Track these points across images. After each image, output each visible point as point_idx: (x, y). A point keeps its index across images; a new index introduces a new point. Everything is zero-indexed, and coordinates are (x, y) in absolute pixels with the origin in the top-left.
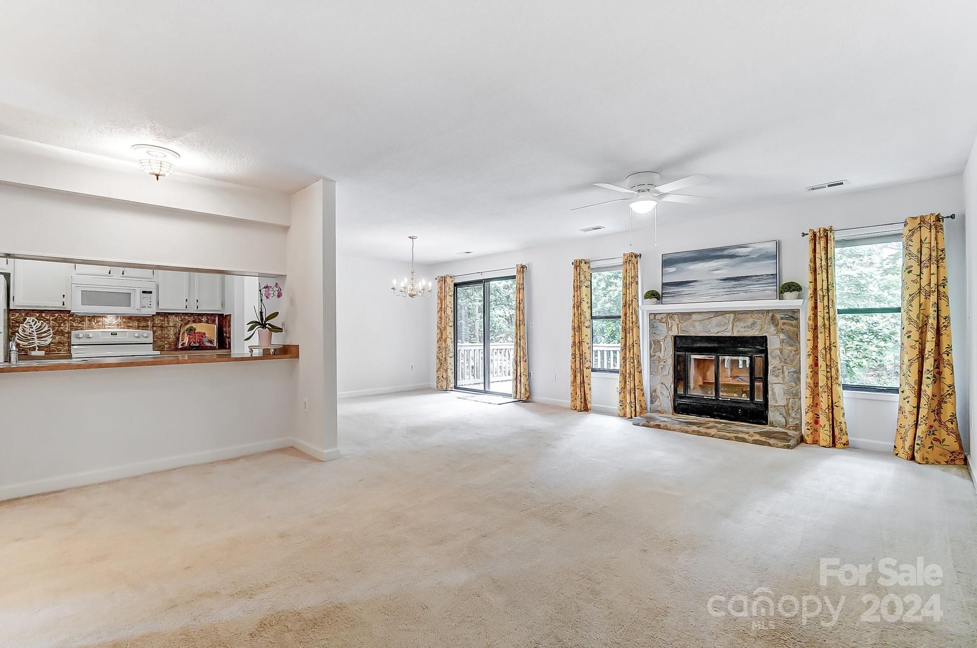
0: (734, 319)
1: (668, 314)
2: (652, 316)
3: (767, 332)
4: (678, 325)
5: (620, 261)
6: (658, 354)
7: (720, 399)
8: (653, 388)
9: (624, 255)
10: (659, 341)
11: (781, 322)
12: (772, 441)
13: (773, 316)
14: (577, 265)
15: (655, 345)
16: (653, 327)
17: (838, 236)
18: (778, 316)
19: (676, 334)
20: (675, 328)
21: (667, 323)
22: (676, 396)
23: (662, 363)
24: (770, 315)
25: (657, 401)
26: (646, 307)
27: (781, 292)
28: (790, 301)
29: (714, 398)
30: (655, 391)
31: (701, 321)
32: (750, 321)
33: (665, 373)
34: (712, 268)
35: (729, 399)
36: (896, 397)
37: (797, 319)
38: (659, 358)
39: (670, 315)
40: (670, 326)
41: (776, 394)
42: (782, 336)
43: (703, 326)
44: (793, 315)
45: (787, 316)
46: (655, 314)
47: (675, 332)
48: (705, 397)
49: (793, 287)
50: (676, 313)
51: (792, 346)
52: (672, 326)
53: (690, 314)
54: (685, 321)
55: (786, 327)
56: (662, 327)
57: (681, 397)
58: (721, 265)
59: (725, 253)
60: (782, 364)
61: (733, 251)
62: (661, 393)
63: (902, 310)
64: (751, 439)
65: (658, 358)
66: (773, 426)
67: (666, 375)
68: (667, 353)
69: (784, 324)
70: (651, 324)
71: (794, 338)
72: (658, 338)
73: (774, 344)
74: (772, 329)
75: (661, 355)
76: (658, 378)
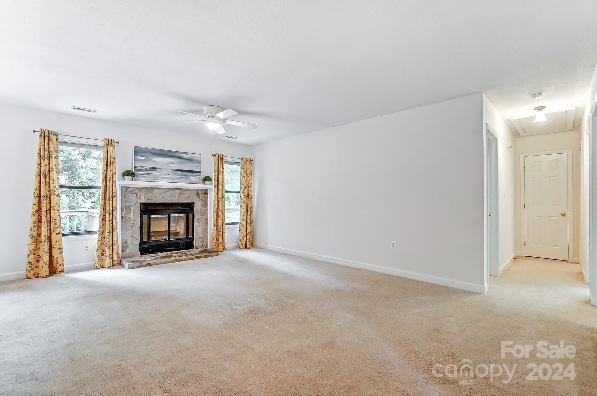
0: (179, 193)
1: (138, 188)
2: (124, 189)
3: (195, 200)
4: (145, 195)
5: (102, 143)
6: (129, 216)
7: (171, 239)
8: (124, 241)
9: (105, 139)
10: (129, 207)
11: (201, 195)
12: (212, 254)
13: (198, 192)
14: (45, 135)
15: (126, 209)
16: (125, 197)
17: (225, 159)
18: (200, 192)
19: (143, 201)
20: (142, 197)
21: (136, 193)
22: (142, 243)
23: (132, 222)
24: (197, 192)
25: (128, 249)
26: (120, 183)
27: (204, 181)
28: (207, 186)
29: (168, 240)
30: (126, 243)
31: (161, 193)
32: (187, 195)
33: (134, 229)
34: (168, 162)
35: (176, 239)
36: (238, 226)
37: (207, 194)
38: (130, 218)
39: (140, 189)
40: (139, 196)
41: (199, 231)
42: (202, 202)
43: (162, 197)
44: (205, 192)
45: (204, 193)
46: (127, 188)
47: (143, 200)
48: (162, 240)
49: (207, 179)
50: (143, 188)
51: (205, 207)
52: (140, 197)
53: (153, 189)
54: (149, 193)
55: (203, 198)
56: (133, 197)
57: (145, 243)
58: (174, 161)
59: (176, 155)
60: (201, 216)
61: (180, 155)
62: (131, 243)
63: (241, 192)
64: (203, 256)
65: (128, 219)
66: (197, 248)
67: (135, 230)
68: (135, 215)
69: (202, 196)
70: (123, 195)
71: (205, 204)
72: (128, 204)
73: (198, 207)
74: (197, 198)
75: (131, 216)
76: (129, 233)
